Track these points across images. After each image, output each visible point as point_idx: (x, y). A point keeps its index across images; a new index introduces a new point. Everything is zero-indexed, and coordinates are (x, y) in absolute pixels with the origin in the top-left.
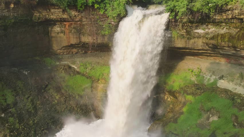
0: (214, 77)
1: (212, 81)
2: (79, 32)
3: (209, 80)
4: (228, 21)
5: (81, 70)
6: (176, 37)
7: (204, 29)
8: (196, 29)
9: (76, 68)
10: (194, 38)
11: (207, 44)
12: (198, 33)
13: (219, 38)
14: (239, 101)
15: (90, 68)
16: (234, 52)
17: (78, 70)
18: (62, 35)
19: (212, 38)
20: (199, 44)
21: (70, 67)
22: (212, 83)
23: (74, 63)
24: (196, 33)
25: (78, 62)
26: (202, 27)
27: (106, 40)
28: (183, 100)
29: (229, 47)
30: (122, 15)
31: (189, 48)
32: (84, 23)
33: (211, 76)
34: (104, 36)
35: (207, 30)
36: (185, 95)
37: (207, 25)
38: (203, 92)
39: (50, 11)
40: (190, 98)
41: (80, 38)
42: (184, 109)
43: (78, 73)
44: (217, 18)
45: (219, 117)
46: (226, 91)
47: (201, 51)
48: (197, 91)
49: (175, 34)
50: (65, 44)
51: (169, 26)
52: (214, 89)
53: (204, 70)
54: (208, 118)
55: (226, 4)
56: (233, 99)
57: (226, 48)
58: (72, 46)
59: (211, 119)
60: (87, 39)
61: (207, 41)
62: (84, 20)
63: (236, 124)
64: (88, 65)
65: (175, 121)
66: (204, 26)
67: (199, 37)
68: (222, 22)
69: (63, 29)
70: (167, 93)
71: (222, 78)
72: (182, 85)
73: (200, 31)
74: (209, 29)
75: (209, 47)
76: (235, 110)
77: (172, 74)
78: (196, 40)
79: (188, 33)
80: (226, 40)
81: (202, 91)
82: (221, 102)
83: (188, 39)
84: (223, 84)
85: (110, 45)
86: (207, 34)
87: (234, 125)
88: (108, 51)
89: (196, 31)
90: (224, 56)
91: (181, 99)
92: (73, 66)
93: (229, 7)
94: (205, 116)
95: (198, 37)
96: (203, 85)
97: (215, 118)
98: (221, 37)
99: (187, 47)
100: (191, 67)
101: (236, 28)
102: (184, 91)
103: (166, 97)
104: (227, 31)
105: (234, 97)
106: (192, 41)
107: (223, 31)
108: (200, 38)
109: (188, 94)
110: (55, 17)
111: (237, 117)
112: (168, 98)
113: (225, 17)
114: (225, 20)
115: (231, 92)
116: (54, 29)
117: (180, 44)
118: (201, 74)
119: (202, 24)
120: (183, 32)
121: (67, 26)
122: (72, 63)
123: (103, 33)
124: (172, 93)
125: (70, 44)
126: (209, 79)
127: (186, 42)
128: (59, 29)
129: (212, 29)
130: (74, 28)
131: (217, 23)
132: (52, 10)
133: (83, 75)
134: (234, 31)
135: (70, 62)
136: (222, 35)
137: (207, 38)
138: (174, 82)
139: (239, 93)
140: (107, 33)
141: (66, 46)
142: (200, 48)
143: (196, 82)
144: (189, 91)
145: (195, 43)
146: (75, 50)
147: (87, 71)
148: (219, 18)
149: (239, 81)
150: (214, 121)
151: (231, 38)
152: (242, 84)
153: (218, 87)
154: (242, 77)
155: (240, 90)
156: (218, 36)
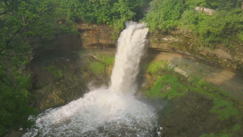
0: (173, 65)
1: (172, 67)
2: (98, 37)
3: (170, 67)
4: (179, 35)
5: (99, 59)
6: (152, 42)
7: (168, 38)
8: (164, 37)
9: (96, 57)
10: (162, 43)
12: (165, 40)
13: (174, 44)
14: (182, 79)
15: (104, 58)
16: (182, 52)
17: (97, 59)
18: (88, 38)
19: (171, 44)
20: (165, 46)
21: (93, 57)
23: (95, 55)
24: (163, 40)
25: (97, 54)
26: (166, 36)
27: (113, 42)
28: (155, 79)
29: (179, 49)
30: (122, 29)
31: (159, 49)
32: (100, 32)
33: (171, 65)
34: (112, 40)
36: (156, 75)
37: (169, 36)
38: (166, 74)
39: (81, 24)
40: (159, 77)
41: (98, 40)
42: (155, 83)
43: (97, 61)
44: (173, 33)
45: (171, 87)
46: (177, 74)
47: (167, 50)
48: (163, 73)
49: (151, 40)
50: (90, 43)
51: (149, 35)
52: (172, 72)
53: (169, 61)
54: (166, 88)
55: (176, 26)
56: (179, 78)
57: (178, 50)
58: (94, 45)
59: (167, 89)
60: (102, 41)
62: (101, 30)
63: (178, 91)
64: (103, 56)
65: (149, 89)
67: (165, 42)
69: (89, 35)
70: (148, 74)
71: (177, 66)
72: (156, 70)
73: (166, 39)
74: (170, 38)
75: (170, 48)
76: (178, 84)
77: (152, 63)
79: (159, 40)
80: (177, 45)
81: (165, 73)
82: (173, 79)
83: (159, 43)
84: (177, 70)
85: (116, 45)
86: (169, 41)
87: (177, 92)
88: (114, 48)
89: (164, 39)
90: (179, 53)
91: (154, 77)
92: (94, 57)
93: (178, 28)
96: (167, 70)
97: (169, 88)
98: (175, 44)
99: (158, 48)
100: (162, 59)
101: (183, 39)
102: (156, 73)
104: (179, 40)
105: (180, 76)
106: (161, 45)
107: (177, 40)
108: (165, 43)
109: (158, 75)
110: (84, 28)
111: (179, 87)
112: (148, 77)
113: (177, 33)
114: (177, 34)
115: (179, 74)
116: (83, 35)
117: (154, 46)
118: (167, 63)
120: (156, 39)
121: (91, 33)
122: (93, 55)
123: (111, 38)
124: (150, 74)
125: (92, 44)
127: (158, 45)
128: (86, 35)
129: (172, 38)
130: (95, 34)
131: (174, 36)
132: (83, 24)
133: (100, 62)
134: (181, 41)
135: (92, 54)
136: (176, 42)
137: (169, 44)
138: (152, 67)
139: (184, 75)
140: (113, 38)
142: (165, 49)
143: (163, 68)
144: (159, 73)
145: (162, 45)
146: (95, 47)
147: (103, 60)
148: (174, 33)
149: (184, 69)
150: (169, 89)
151: (180, 44)
152: (186, 70)
153: (174, 71)
154: (187, 66)
155: (184, 73)
156: (174, 42)
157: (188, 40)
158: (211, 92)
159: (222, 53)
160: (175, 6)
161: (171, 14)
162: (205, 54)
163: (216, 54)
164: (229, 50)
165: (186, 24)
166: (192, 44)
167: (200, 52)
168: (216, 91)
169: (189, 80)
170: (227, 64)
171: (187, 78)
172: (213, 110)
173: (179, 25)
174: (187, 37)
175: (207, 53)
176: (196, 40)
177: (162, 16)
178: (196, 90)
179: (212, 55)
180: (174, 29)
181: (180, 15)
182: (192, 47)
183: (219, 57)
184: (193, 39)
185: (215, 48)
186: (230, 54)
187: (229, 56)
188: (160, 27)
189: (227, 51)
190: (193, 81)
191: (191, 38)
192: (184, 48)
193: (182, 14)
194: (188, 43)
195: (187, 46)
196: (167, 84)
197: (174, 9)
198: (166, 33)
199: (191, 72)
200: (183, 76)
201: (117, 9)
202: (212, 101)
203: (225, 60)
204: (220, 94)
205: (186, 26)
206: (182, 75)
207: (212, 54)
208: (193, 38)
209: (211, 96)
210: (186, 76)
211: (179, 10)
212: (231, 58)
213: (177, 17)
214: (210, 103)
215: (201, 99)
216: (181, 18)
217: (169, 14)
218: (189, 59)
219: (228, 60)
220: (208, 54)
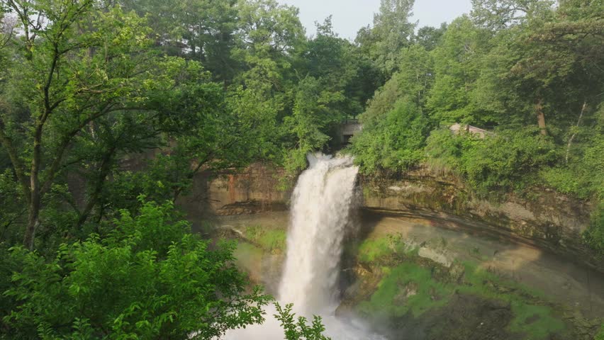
0: (415, 244)
1: (413, 248)
2: (248, 186)
3: (410, 247)
4: (424, 179)
5: (248, 236)
6: (368, 194)
7: (400, 186)
8: (392, 184)
9: (241, 233)
10: (389, 196)
11: (404, 204)
12: (394, 191)
13: (415, 198)
14: (438, 271)
15: (259, 233)
16: (433, 214)
17: (244, 236)
18: (225, 190)
19: (409, 197)
20: (395, 203)
21: (233, 233)
22: (413, 251)
23: (238, 227)
24: (391, 190)
25: (244, 226)
26: (397, 183)
27: (282, 197)
28: (379, 273)
29: (425, 207)
30: (302, 168)
31: (383, 209)
32: (253, 176)
33: (412, 243)
34: (279, 192)
35: (403, 187)
36: (381, 267)
37: (403, 182)
38: (401, 263)
40: (386, 269)
41: (248, 194)
42: (379, 285)
43: (245, 240)
44: (411, 174)
45: (417, 291)
46: (426, 260)
47: (399, 212)
48: (395, 261)
49: (366, 192)
50: (227, 202)
51: (360, 181)
52: (414, 259)
53: (405, 235)
54: (406, 293)
55: (417, 161)
56: (433, 270)
57: (425, 209)
58: (237, 204)
59: (409, 295)
60: (257, 196)
61: (403, 201)
62: (254, 171)
63: (433, 297)
64: (257, 230)
65: (369, 298)
66: (400, 182)
67: (395, 195)
68: (417, 180)
69: (226, 183)
70: (360, 266)
71: (423, 244)
72: (379, 256)
73: (396, 188)
74: (406, 186)
75: (406, 207)
76: (432, 282)
77: (366, 241)
78: (392, 198)
79: (382, 190)
80: (422, 200)
82: (419, 273)
83: (382, 197)
84: (425, 252)
85: (287, 203)
86: (404, 191)
87: (431, 299)
88: (283, 210)
89: (392, 188)
90: (427, 218)
91: (376, 271)
92: (237, 231)
93: (420, 164)
94: (403, 291)
95: (393, 196)
96: (403, 254)
97: (413, 293)
98: (417, 197)
99: (381, 207)
100: (390, 231)
101: (432, 186)
102: (380, 261)
103: (359, 272)
104: (424, 190)
105: (435, 266)
106: (387, 200)
107: (419, 189)
108: (396, 196)
109: (384, 265)
111: (434, 289)
112: (361, 272)
113: (419, 174)
114: (420, 177)
115: (432, 261)
116: (213, 183)
117: (373, 203)
118: (401, 240)
119: (397, 180)
120: (376, 189)
121: (231, 180)
122: (236, 227)
123: (278, 189)
124: (366, 265)
125: (234, 202)
126: (410, 246)
127: (380, 201)
128: (220, 183)
129: (409, 186)
130: (241, 181)
131: (413, 181)
133: (251, 242)
134: (430, 190)
135: (233, 225)
136: (418, 194)
137: (403, 197)
138: (368, 251)
139: (441, 262)
140: (283, 188)
141: (229, 205)
142: (398, 208)
143: (395, 251)
144: (386, 261)
145: (390, 202)
146: (239, 210)
147: (256, 238)
149: (441, 249)
150: (412, 297)
151: (427, 197)
152: (444, 252)
153: (419, 257)
154: (444, 243)
155: (442, 259)
156: (414, 194)
157: (444, 189)
158: (503, 293)
159: (515, 210)
160: (413, 122)
161: (405, 137)
162: (482, 214)
163: (505, 211)
164: (528, 204)
165: (437, 156)
166: (452, 197)
167: (471, 211)
168: (513, 290)
169: (453, 272)
170: (527, 230)
171: (448, 269)
172: (514, 326)
173: (424, 159)
174: (440, 183)
175: (485, 211)
176: (462, 187)
177: (388, 141)
178: (472, 290)
179: (495, 214)
180: (413, 166)
181: (424, 140)
182: (454, 202)
183: (510, 217)
184: (453, 185)
185: (500, 201)
186: (531, 211)
187: (530, 215)
188: (386, 163)
189: (524, 205)
190: (463, 273)
191: (450, 185)
192: (437, 206)
193: (426, 137)
194: (445, 195)
195: (443, 200)
196: (407, 284)
197: (410, 128)
198: (398, 177)
199: (456, 255)
200: (440, 265)
201: (291, 128)
202: (508, 308)
203: (524, 223)
204: (522, 295)
205: (439, 160)
206: (437, 263)
207: (498, 213)
208: (453, 183)
209: (505, 299)
210: (446, 265)
211: (420, 131)
212: (533, 219)
213: (418, 142)
214: (505, 314)
215: (486, 308)
216: (426, 145)
217: (400, 138)
218: (446, 228)
219: (529, 221)
220: (487, 213)
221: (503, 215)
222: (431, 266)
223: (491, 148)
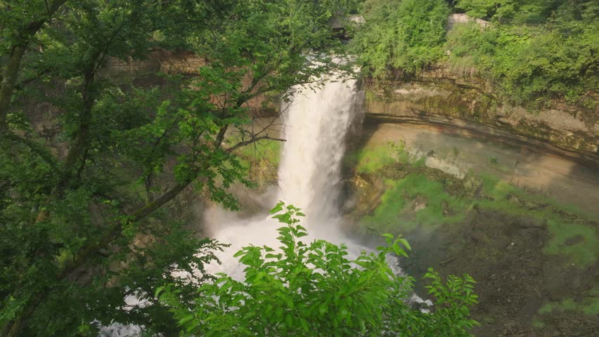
0: (421, 153)
1: (419, 158)
3: (415, 157)
4: (439, 81)
6: (371, 98)
7: (408, 89)
8: (398, 88)
10: (396, 100)
11: (412, 109)
12: (400, 94)
13: (427, 102)
14: (451, 183)
16: (446, 120)
19: (419, 102)
20: (402, 108)
22: (420, 161)
24: (397, 93)
26: (404, 85)
28: (380, 187)
29: (439, 114)
31: (386, 115)
33: (417, 153)
35: (412, 90)
36: (384, 178)
37: (412, 84)
38: (407, 174)
39: (186, 60)
40: (391, 182)
42: (384, 198)
44: (424, 76)
45: (427, 205)
46: (436, 172)
47: (404, 119)
48: (400, 172)
49: (369, 96)
51: (361, 84)
52: (421, 169)
53: (409, 142)
54: (413, 207)
55: (435, 61)
56: (444, 182)
57: (438, 116)
59: (417, 208)
61: (412, 105)
63: (446, 212)
65: (372, 213)
66: (409, 85)
67: (402, 99)
68: (430, 82)
70: (359, 177)
71: (431, 154)
72: (380, 167)
73: (403, 91)
74: (415, 89)
75: (415, 113)
76: (445, 196)
77: (365, 149)
78: (398, 103)
79: (387, 93)
80: (436, 105)
81: (406, 172)
82: (430, 185)
83: (387, 101)
84: (433, 162)
85: (277, 110)
86: (412, 95)
87: (444, 213)
89: (398, 91)
90: (434, 124)
91: (379, 185)
93: (439, 64)
94: (409, 205)
95: (400, 100)
96: (407, 164)
97: (422, 207)
98: (430, 102)
99: (386, 113)
100: (391, 139)
101: (448, 90)
102: (383, 173)
103: (357, 183)
104: (438, 93)
105: (446, 178)
106: (393, 105)
107: (432, 92)
108: (403, 101)
109: (388, 177)
110: (193, 70)
111: (447, 204)
112: (360, 184)
113: (434, 76)
114: (434, 79)
115: (442, 172)
117: (376, 109)
118: (405, 149)
119: (406, 82)
120: (381, 92)
124: (365, 176)
126: (415, 155)
127: (384, 106)
129: (418, 90)
131: (424, 83)
132: (190, 60)
134: (445, 94)
136: (431, 98)
137: (412, 102)
138: (368, 161)
139: (452, 173)
142: (403, 114)
143: (398, 161)
144: (389, 172)
145: (396, 107)
148: (426, 76)
149: (452, 159)
150: (421, 210)
151: (442, 103)
152: (456, 162)
153: (426, 167)
154: (456, 152)
155: (453, 170)
156: (426, 99)
157: (463, 93)
158: (532, 209)
159: (561, 119)
160: (431, 13)
161: (421, 31)
162: (514, 123)
163: (546, 120)
164: (579, 112)
165: (461, 55)
166: (474, 102)
167: (501, 119)
168: (543, 206)
169: (468, 184)
170: (573, 142)
171: (462, 181)
172: (552, 248)
173: (445, 58)
174: (460, 86)
175: (520, 119)
176: (490, 91)
177: (403, 35)
178: (494, 205)
179: (533, 123)
180: (427, 67)
181: (444, 34)
182: (477, 108)
183: (552, 127)
184: (477, 89)
185: (541, 107)
186: (581, 120)
187: (580, 125)
189: (574, 114)
190: (482, 185)
191: (473, 88)
192: (454, 112)
193: (447, 30)
194: (465, 99)
195: (462, 106)
196: (414, 197)
197: (428, 20)
198: (409, 78)
199: (470, 166)
200: (452, 177)
202: (544, 227)
203: (570, 134)
204: (555, 212)
205: (465, 59)
206: (447, 175)
207: (536, 121)
208: (477, 86)
209: (538, 218)
210: (458, 177)
211: (440, 23)
212: (585, 129)
213: (438, 38)
214: (540, 234)
215: (515, 227)
216: (445, 41)
217: (416, 32)
219: (578, 133)
220: (522, 123)
221: (543, 124)
222: (442, 177)
223: (547, 45)
